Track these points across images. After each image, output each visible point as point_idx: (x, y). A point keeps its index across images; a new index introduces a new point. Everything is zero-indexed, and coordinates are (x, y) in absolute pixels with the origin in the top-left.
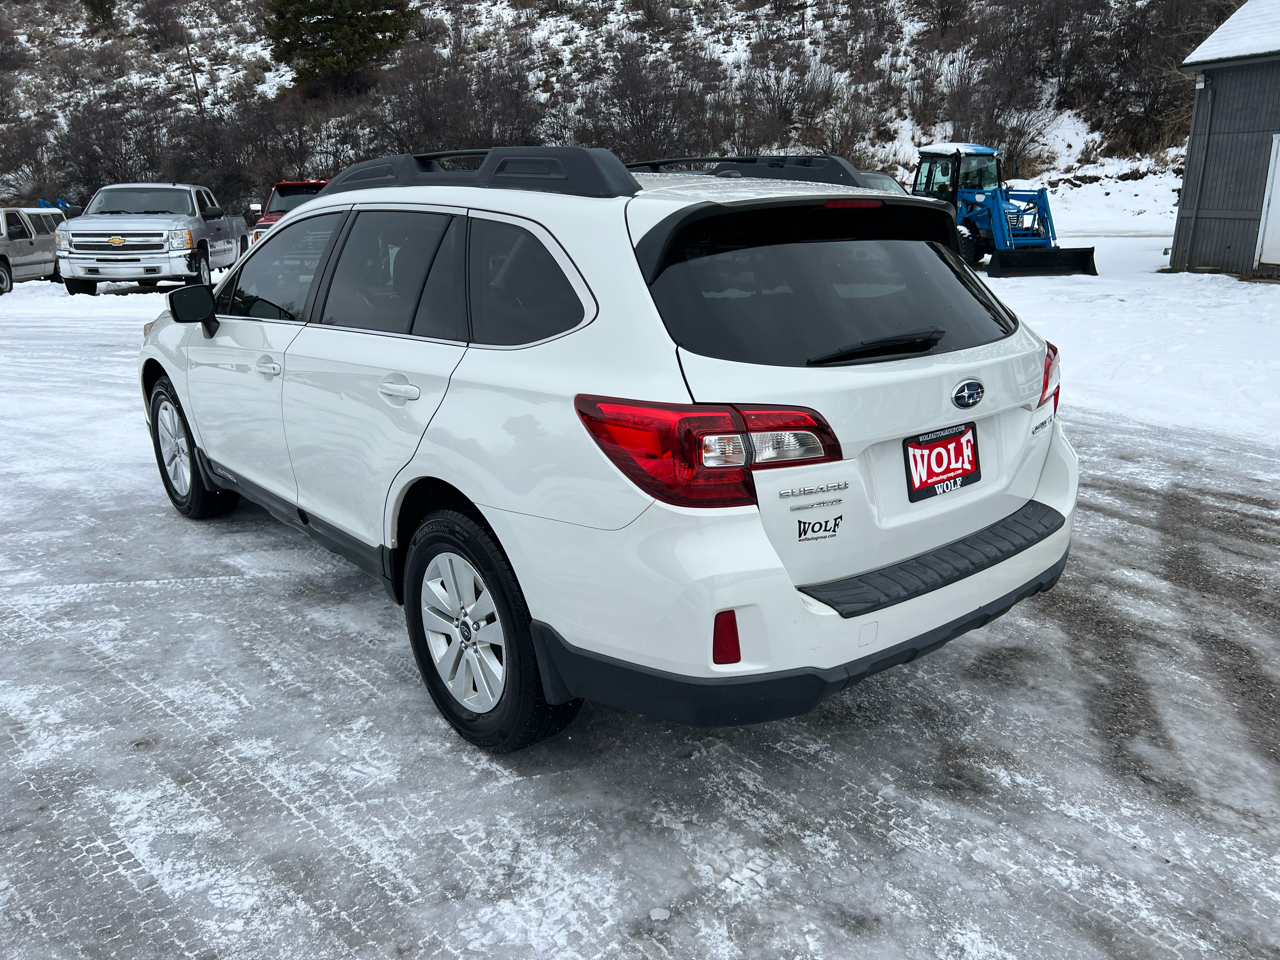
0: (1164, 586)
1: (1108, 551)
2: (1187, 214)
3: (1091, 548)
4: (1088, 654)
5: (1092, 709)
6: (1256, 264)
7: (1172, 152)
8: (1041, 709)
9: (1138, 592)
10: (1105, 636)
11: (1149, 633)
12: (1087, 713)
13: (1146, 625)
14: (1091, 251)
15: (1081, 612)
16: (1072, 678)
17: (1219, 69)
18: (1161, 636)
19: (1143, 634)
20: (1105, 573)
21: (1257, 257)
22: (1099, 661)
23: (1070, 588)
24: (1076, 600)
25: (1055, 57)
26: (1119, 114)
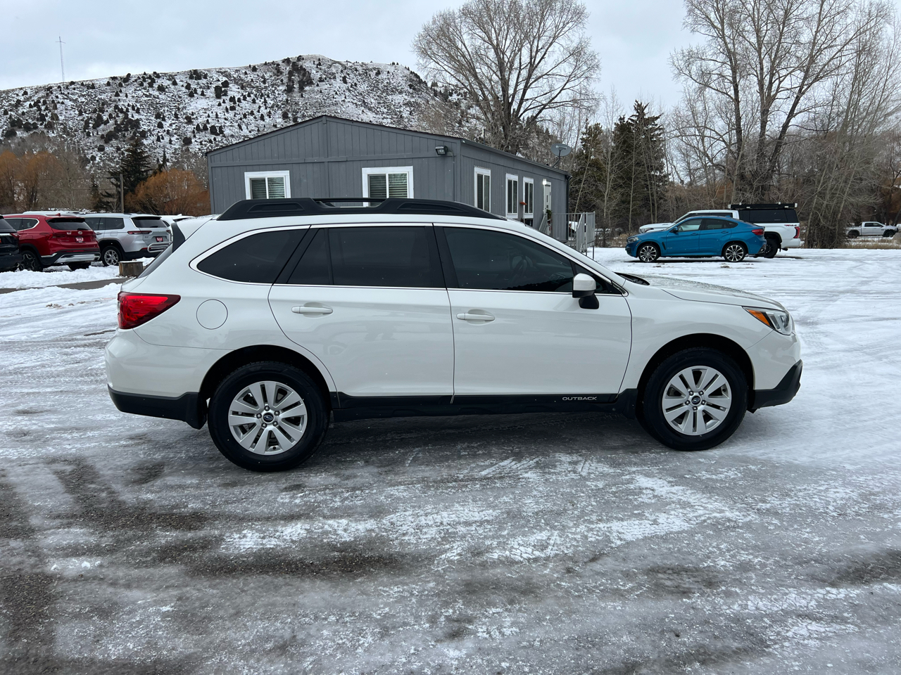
0: (54, 566)
1: (110, 590)
3: (128, 586)
4: (104, 495)
5: (94, 473)
8: (119, 463)
9: (76, 551)
10: (95, 510)
11: (65, 521)
12: (96, 470)
13: (69, 525)
15: (117, 519)
16: (109, 481)
18: (58, 522)
19: (69, 519)
20: (108, 558)
22: (96, 494)
23: (130, 533)
24: (123, 526)
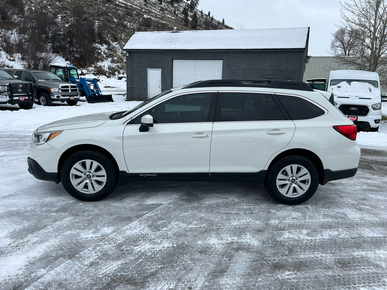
2: (129, 86)
6: (148, 99)
7: (90, 68)
14: (111, 95)
17: (132, 51)
21: (148, 97)
25: (47, 37)
26: (73, 57)
